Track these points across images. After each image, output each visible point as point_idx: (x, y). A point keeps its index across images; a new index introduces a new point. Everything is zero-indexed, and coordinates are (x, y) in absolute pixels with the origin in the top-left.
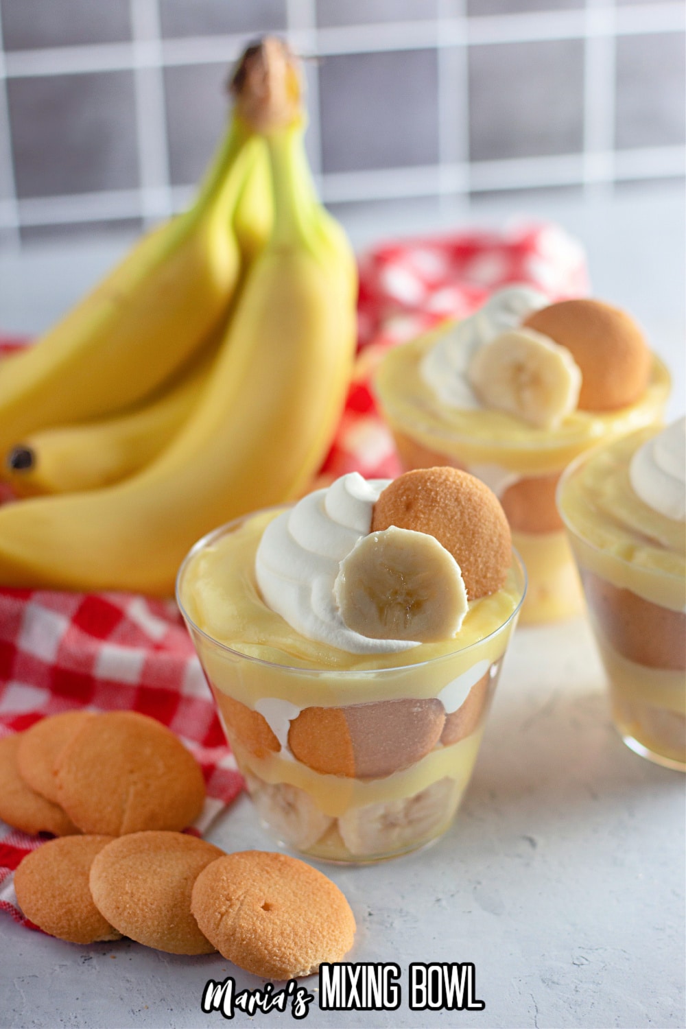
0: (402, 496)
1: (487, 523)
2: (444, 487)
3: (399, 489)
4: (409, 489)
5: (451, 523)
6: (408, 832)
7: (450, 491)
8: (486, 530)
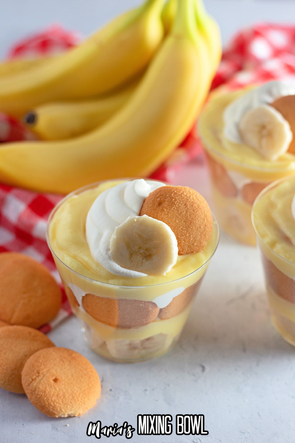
0: (158, 198)
1: (199, 219)
2: (180, 197)
3: (157, 194)
4: (162, 195)
5: (180, 216)
6: (143, 352)
7: (183, 200)
8: (198, 222)
